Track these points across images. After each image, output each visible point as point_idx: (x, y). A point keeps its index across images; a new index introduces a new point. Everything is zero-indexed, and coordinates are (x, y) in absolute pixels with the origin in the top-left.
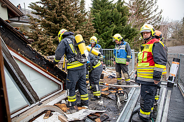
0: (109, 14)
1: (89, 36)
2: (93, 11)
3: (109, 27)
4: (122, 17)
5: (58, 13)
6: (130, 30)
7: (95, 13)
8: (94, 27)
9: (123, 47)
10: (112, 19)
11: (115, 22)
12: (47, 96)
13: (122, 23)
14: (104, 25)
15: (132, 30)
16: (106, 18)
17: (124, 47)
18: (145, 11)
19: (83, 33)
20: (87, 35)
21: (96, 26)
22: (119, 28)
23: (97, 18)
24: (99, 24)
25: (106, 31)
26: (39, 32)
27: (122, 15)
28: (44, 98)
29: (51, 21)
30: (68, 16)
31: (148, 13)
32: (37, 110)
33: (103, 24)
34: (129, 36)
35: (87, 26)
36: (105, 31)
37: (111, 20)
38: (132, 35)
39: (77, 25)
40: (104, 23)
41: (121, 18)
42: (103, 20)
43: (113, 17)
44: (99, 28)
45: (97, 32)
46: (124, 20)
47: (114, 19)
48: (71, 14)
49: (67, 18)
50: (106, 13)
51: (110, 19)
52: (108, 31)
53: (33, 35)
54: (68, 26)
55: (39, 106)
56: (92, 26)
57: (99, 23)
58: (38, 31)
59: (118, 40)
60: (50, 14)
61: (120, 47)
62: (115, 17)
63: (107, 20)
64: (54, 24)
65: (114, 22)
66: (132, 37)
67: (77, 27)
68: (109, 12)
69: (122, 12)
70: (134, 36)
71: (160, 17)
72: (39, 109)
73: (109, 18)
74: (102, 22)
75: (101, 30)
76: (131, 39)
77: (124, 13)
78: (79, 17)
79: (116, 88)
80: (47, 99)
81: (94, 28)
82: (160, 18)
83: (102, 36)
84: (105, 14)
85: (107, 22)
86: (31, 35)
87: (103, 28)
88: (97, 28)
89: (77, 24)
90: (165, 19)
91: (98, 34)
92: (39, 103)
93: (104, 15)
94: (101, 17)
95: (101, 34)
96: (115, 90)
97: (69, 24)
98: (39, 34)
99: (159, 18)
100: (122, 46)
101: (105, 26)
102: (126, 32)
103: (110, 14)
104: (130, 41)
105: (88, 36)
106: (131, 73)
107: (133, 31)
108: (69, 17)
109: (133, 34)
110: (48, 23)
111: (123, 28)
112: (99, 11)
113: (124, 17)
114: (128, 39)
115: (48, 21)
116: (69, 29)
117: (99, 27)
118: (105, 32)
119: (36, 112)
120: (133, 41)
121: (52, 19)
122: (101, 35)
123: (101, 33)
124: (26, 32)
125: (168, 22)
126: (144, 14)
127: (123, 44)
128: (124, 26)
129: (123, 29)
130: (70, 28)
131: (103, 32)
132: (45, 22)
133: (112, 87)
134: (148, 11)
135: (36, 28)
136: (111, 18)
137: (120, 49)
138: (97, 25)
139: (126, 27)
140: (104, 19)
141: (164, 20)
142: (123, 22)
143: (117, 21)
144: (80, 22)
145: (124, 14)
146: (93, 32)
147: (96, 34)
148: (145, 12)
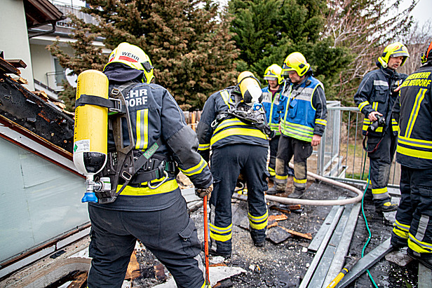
0: (275, 11)
1: (223, 67)
2: (235, 4)
3: (275, 45)
4: (308, 19)
5: (143, 10)
6: (328, 53)
7: (239, 10)
8: (235, 44)
9: (306, 94)
10: (282, 24)
11: (290, 32)
12: (81, 230)
13: (308, 33)
14: (262, 40)
15: (334, 51)
16: (268, 21)
17: (309, 95)
18: (368, 6)
19: (206, 59)
20: (217, 65)
21: (242, 41)
22: (299, 47)
23: (243, 22)
24: (248, 38)
25: (268, 55)
26: (96, 58)
27: (309, 13)
28: (72, 234)
29: (127, 29)
30: (166, 15)
31: (377, 10)
32: (45, 272)
33: (259, 37)
34: (325, 69)
35: (215, 41)
36: (266, 55)
37: (280, 27)
38: (335, 64)
39: (192, 39)
40: (262, 33)
41: (305, 22)
42: (260, 25)
43: (284, 19)
44: (250, 48)
45: (243, 56)
46: (314, 25)
47: (287, 25)
48: (175, 10)
49: (166, 22)
50: (267, 7)
51: (277, 25)
52: (271, 56)
53: (80, 64)
54: (168, 41)
55: (53, 260)
56: (229, 40)
57: (250, 35)
58: (92, 54)
59: (300, 71)
60: (124, 12)
61: (299, 94)
62: (289, 19)
63: (271, 26)
64: (133, 36)
65: (287, 32)
66: (334, 71)
67: (193, 44)
68: (274, 4)
69: (307, 6)
70: (339, 67)
71: (408, 20)
72: (53, 268)
73: (274, 22)
74: (256, 31)
75: (254, 53)
76: (332, 76)
77: (314, 7)
78: (199, 18)
79: (286, 208)
80: (82, 238)
81: (235, 47)
82: (409, 24)
83: (258, 68)
84: (266, 11)
85: (270, 32)
86: (76, 66)
87: (261, 49)
88: (245, 48)
89: (193, 37)
90: (420, 26)
91: (246, 64)
92: (56, 250)
93: (263, 12)
94: (255, 19)
95: (255, 63)
96: (283, 213)
97: (169, 36)
98: (95, 62)
99: (406, 23)
100: (303, 91)
101: (265, 43)
102: (320, 58)
103: (277, 10)
104: (330, 80)
105: (220, 67)
106: (329, 163)
107: (337, 54)
108: (169, 20)
109: (336, 62)
110: (119, 35)
111: (310, 47)
112: (249, 5)
113: (314, 17)
114: (323, 77)
115: (120, 28)
116: (169, 49)
117: (250, 44)
118: (265, 58)
119: (43, 278)
120: (336, 81)
121: (129, 25)
122: (254, 66)
123: (254, 59)
124: (64, 58)
125: (428, 36)
126: (367, 15)
127: (307, 86)
128: (314, 43)
129: (311, 52)
130: (172, 47)
131: (259, 57)
132: (111, 31)
133: (275, 203)
134: (377, 6)
135: (87, 48)
136: (279, 21)
137: (297, 98)
138: (244, 39)
139: (318, 45)
140: (263, 24)
141: (419, 31)
142: (312, 31)
143: (295, 28)
144: (201, 32)
145: (315, 11)
146: (233, 56)
147: (242, 61)
148: (369, 9)
